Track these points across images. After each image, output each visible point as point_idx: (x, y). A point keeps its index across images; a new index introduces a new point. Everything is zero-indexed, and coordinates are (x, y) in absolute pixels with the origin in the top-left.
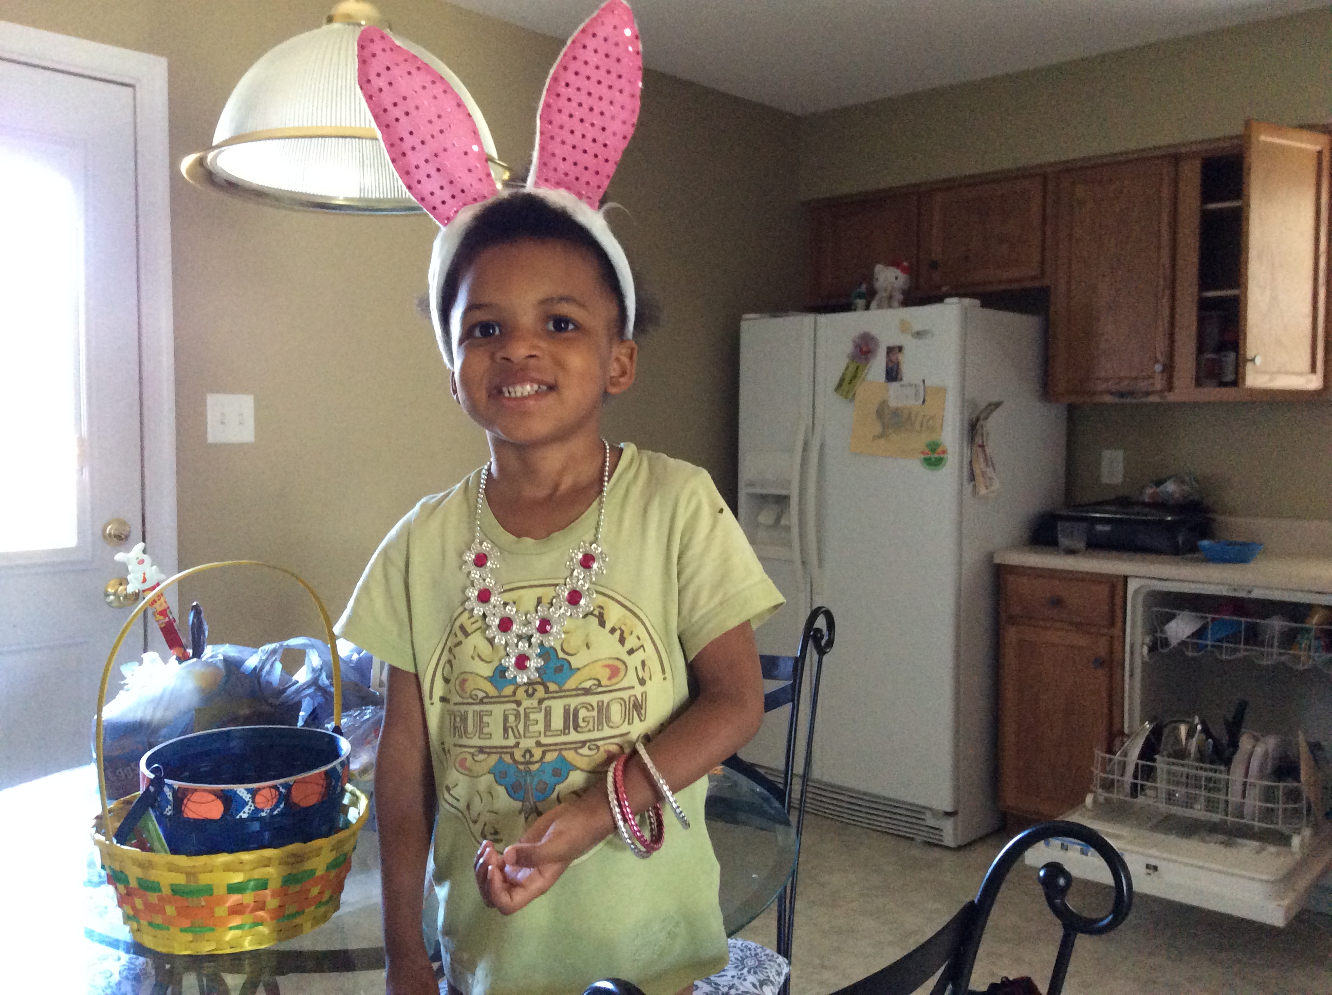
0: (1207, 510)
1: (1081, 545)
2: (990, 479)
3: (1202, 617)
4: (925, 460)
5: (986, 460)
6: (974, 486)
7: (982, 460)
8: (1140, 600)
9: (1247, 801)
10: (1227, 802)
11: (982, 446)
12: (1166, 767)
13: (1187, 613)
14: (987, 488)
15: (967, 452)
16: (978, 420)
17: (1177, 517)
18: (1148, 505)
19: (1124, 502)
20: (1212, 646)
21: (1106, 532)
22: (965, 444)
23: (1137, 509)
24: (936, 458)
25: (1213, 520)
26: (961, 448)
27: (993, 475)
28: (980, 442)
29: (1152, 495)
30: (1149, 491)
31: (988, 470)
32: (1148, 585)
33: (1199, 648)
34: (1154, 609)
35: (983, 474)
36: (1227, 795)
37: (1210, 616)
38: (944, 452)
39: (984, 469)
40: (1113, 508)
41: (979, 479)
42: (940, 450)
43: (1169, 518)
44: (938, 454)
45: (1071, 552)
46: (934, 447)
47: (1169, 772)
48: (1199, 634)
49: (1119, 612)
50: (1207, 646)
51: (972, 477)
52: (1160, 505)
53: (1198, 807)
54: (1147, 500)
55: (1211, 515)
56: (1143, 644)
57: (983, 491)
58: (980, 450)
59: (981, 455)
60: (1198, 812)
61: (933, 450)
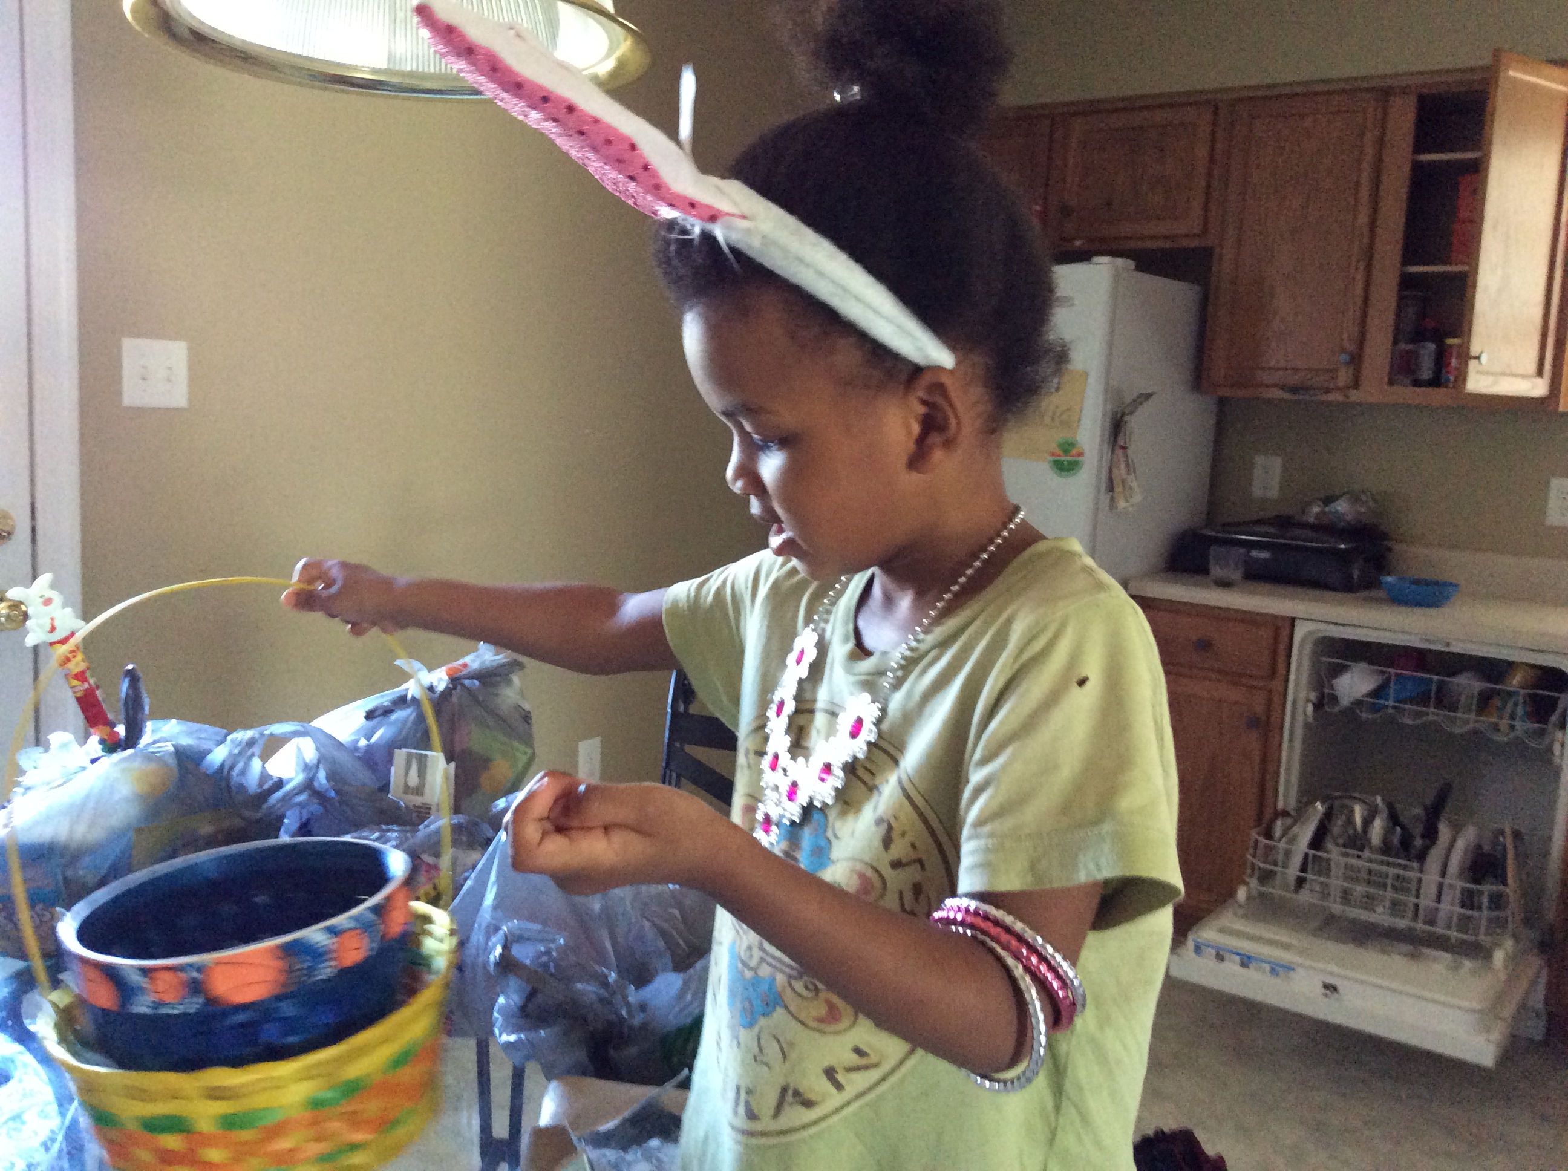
0: (1385, 536)
1: (1236, 575)
2: (1131, 488)
3: (1382, 672)
4: (1055, 462)
5: (1127, 465)
6: (1112, 499)
7: (1123, 466)
8: (1308, 648)
9: (1442, 906)
10: (1416, 906)
11: (1124, 448)
12: (1343, 860)
13: (1363, 665)
14: (1127, 501)
15: (1107, 456)
16: (1123, 414)
17: (1350, 545)
18: (1312, 527)
19: (1284, 522)
20: (1394, 707)
21: (1265, 560)
22: (1106, 446)
23: (1298, 532)
24: (1069, 463)
25: (1390, 550)
26: (1101, 452)
27: (1134, 484)
28: (1122, 443)
29: (1317, 516)
30: (1316, 510)
31: (1131, 477)
32: (1319, 630)
33: (1374, 708)
34: (1324, 659)
35: (1123, 482)
36: (1417, 897)
37: (1392, 671)
38: (1081, 454)
39: (1124, 477)
40: (1272, 530)
41: (1118, 489)
42: (1074, 451)
43: (1342, 546)
44: (1073, 456)
45: (1225, 584)
46: (1068, 446)
47: (1347, 866)
48: (1378, 692)
49: (1281, 660)
50: (1387, 707)
51: (1111, 489)
52: (1328, 528)
53: (1380, 909)
54: (1311, 520)
55: (1385, 543)
56: (1308, 700)
57: (1122, 504)
58: (1120, 452)
59: (1122, 459)
60: (1380, 916)
61: (1066, 452)
